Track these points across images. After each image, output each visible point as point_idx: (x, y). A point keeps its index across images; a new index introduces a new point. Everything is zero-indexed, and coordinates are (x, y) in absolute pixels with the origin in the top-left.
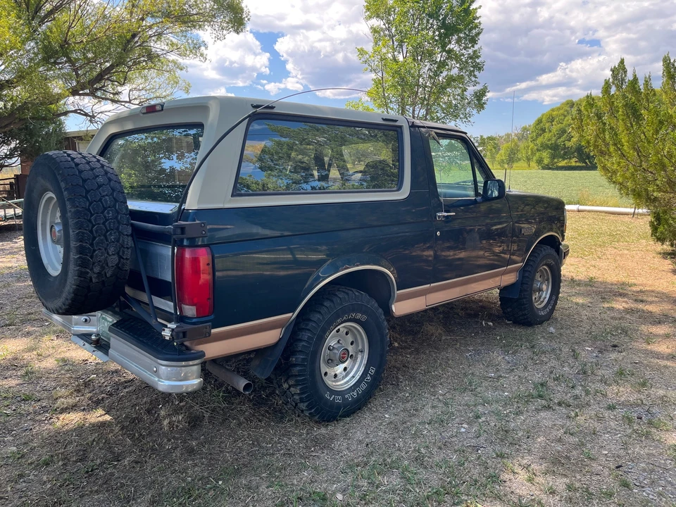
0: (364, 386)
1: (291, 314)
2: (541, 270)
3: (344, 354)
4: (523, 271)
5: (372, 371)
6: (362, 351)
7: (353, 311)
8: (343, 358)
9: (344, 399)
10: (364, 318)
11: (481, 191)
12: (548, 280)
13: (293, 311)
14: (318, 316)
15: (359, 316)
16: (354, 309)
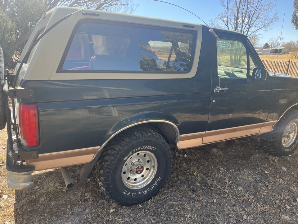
0: (152, 187)
1: (99, 147)
2: (291, 124)
3: (140, 168)
4: (277, 126)
5: (159, 179)
6: (153, 167)
7: (145, 145)
8: (139, 171)
9: (137, 194)
10: (154, 149)
11: (251, 74)
12: (295, 131)
13: (101, 145)
14: (120, 147)
15: (150, 147)
16: (146, 144)
